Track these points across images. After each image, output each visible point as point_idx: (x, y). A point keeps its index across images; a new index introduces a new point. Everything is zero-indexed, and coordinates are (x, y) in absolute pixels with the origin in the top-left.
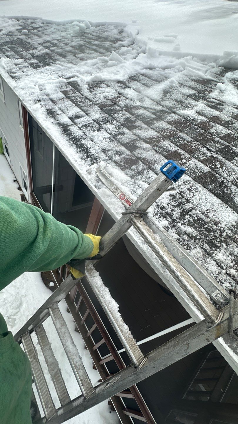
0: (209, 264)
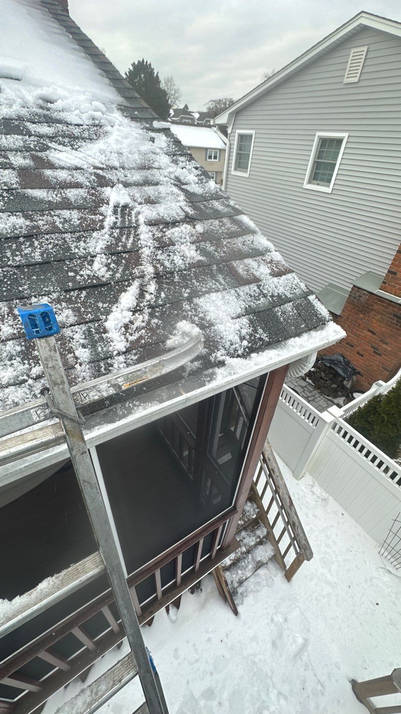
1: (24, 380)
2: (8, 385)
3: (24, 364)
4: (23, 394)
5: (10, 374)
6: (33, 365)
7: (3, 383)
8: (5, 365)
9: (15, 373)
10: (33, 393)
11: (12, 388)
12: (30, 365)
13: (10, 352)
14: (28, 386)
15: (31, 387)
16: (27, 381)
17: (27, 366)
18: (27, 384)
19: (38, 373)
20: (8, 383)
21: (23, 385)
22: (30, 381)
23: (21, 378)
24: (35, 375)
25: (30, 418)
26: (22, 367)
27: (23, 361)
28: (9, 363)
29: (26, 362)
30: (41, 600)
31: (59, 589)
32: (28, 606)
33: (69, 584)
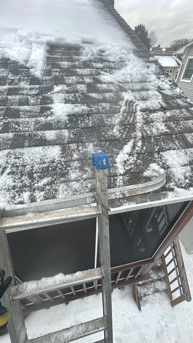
0: (74, 186)
1: (80, 179)
2: (74, 181)
3: (80, 172)
4: (79, 186)
5: (75, 176)
6: (84, 173)
7: (72, 179)
8: (73, 171)
9: (76, 176)
10: (82, 186)
11: (74, 182)
12: (82, 173)
13: (75, 166)
14: (81, 183)
15: (82, 183)
16: (80, 180)
17: (81, 173)
18: (80, 181)
19: (85, 177)
20: (73, 179)
21: (79, 182)
22: (82, 181)
23: (79, 178)
24: (84, 178)
25: (86, 201)
26: (79, 174)
27: (80, 171)
28: (75, 171)
29: (81, 171)
30: (76, 280)
31: (83, 279)
32: (71, 281)
33: (88, 278)
